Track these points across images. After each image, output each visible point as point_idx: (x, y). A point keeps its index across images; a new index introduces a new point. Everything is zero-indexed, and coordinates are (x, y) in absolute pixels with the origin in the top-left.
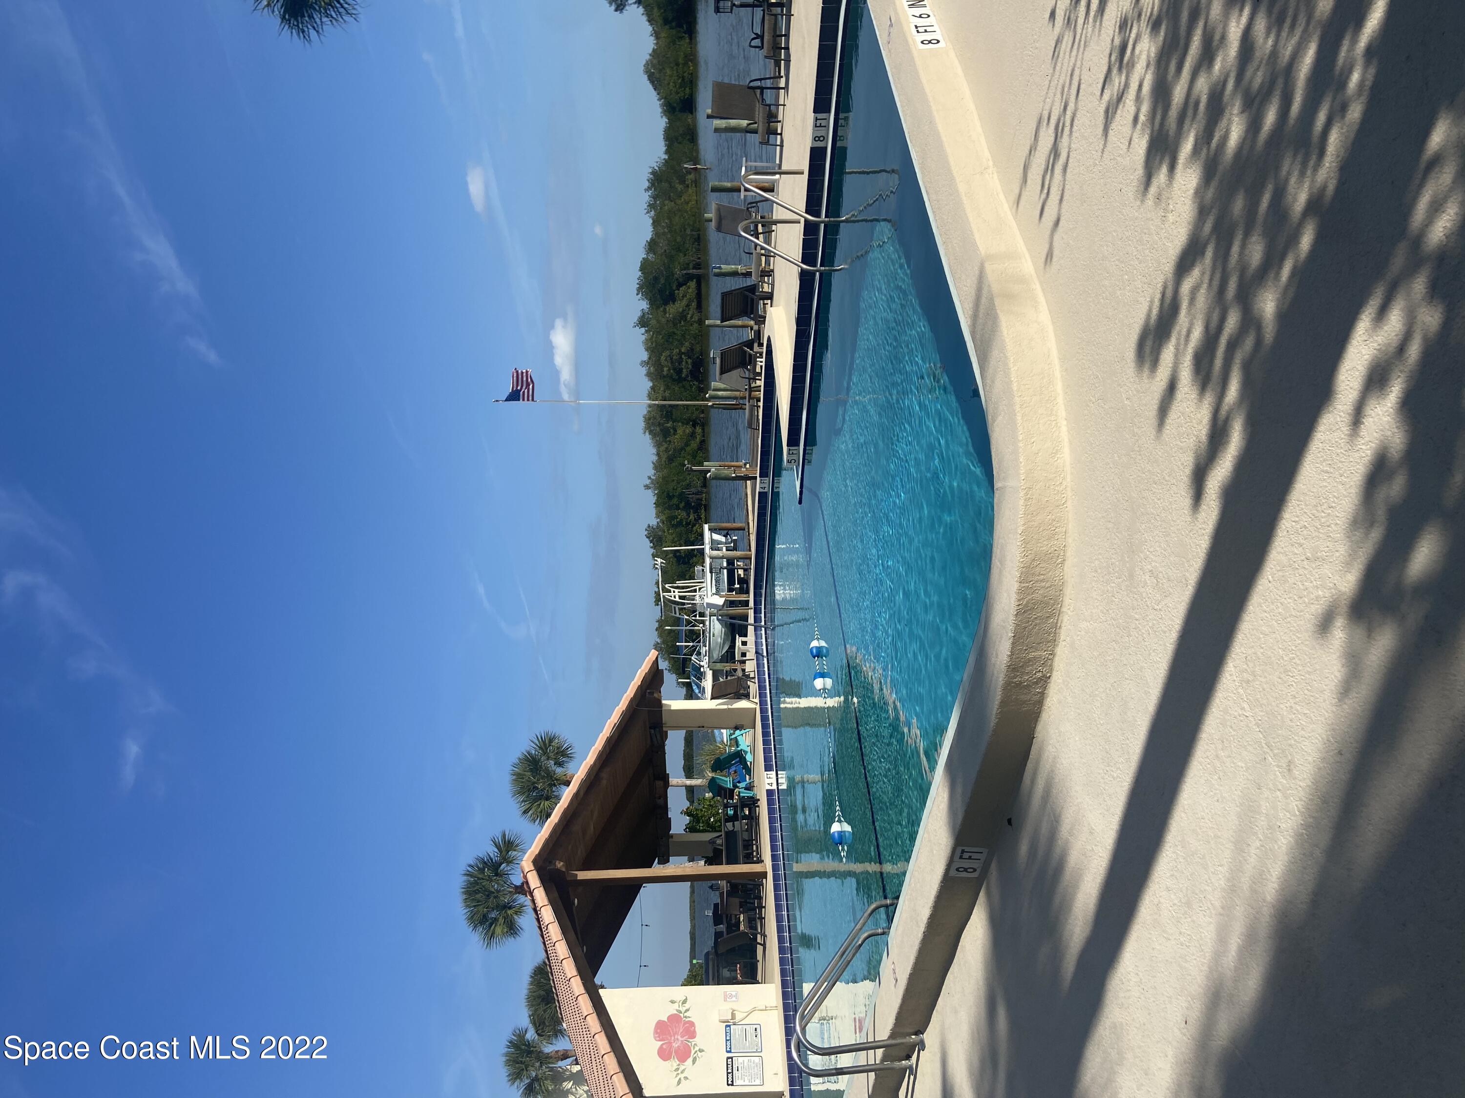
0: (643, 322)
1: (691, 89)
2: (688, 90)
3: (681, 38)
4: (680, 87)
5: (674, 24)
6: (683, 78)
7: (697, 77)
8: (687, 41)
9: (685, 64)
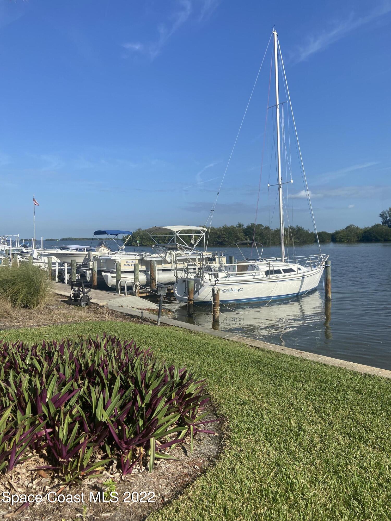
0: (240, 225)
1: (339, 241)
2: (338, 240)
3: (358, 237)
4: (340, 237)
5: (363, 235)
6: (343, 238)
7: (343, 243)
8: (357, 240)
9: (347, 239)
